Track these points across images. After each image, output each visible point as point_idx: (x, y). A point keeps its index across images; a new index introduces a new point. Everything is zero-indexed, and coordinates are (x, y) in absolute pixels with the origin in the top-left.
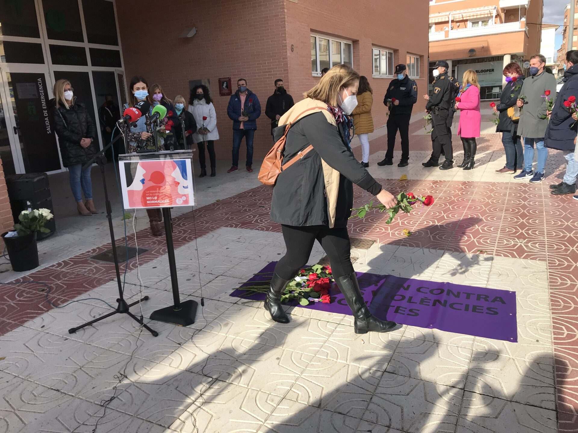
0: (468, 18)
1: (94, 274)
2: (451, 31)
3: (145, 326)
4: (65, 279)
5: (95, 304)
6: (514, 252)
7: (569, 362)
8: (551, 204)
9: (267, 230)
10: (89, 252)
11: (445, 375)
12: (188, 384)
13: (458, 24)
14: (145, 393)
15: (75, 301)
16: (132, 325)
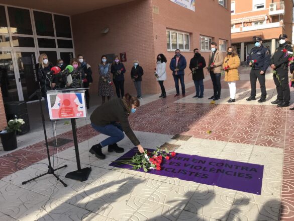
0: (252, 21)
2: (243, 28)
4: (28, 155)
6: (266, 143)
10: (44, 141)
11: (216, 213)
12: (76, 214)
13: (247, 24)
16: (55, 180)
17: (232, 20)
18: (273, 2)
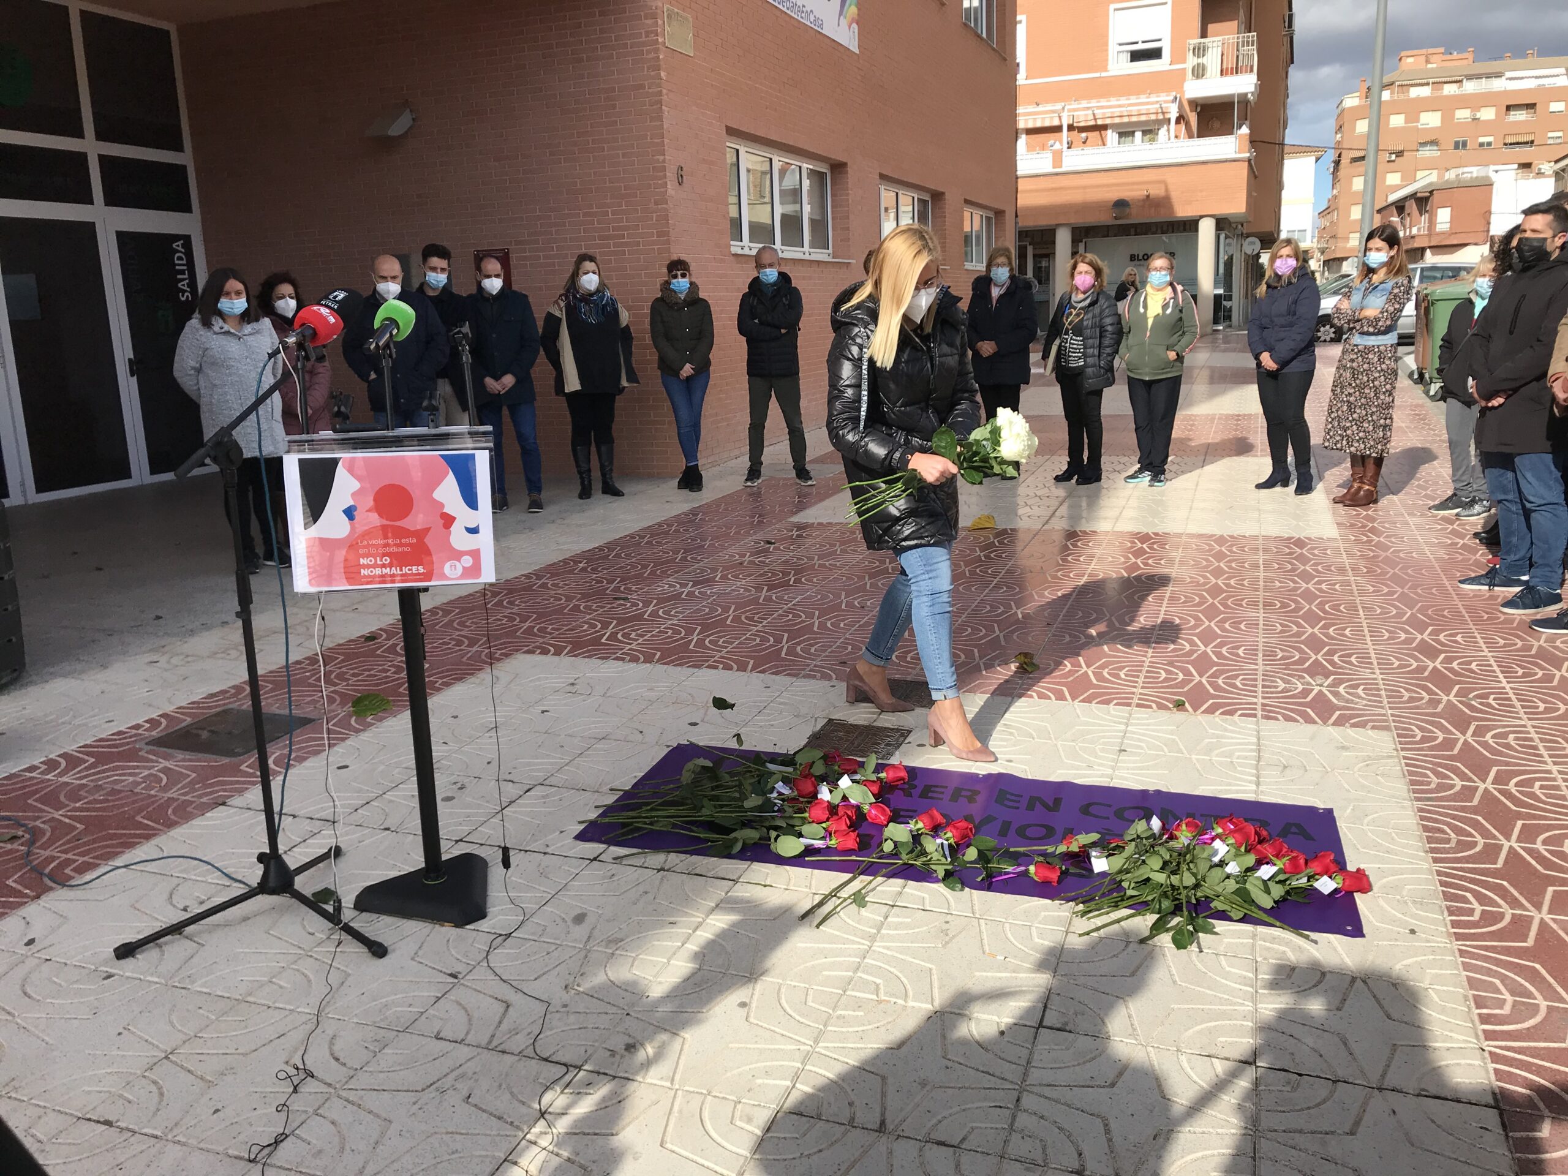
0: (1108, 121)
1: (165, 788)
2: (1066, 153)
3: (348, 929)
4: (77, 805)
5: (182, 871)
6: (1309, 710)
7: (1502, 981)
8: (1371, 589)
9: (649, 659)
10: (137, 727)
11: (1199, 1027)
12: (500, 1086)
13: (1084, 135)
14: (377, 1116)
15: (118, 868)
16: (304, 927)
17: (1020, 110)
18: (1204, 34)
